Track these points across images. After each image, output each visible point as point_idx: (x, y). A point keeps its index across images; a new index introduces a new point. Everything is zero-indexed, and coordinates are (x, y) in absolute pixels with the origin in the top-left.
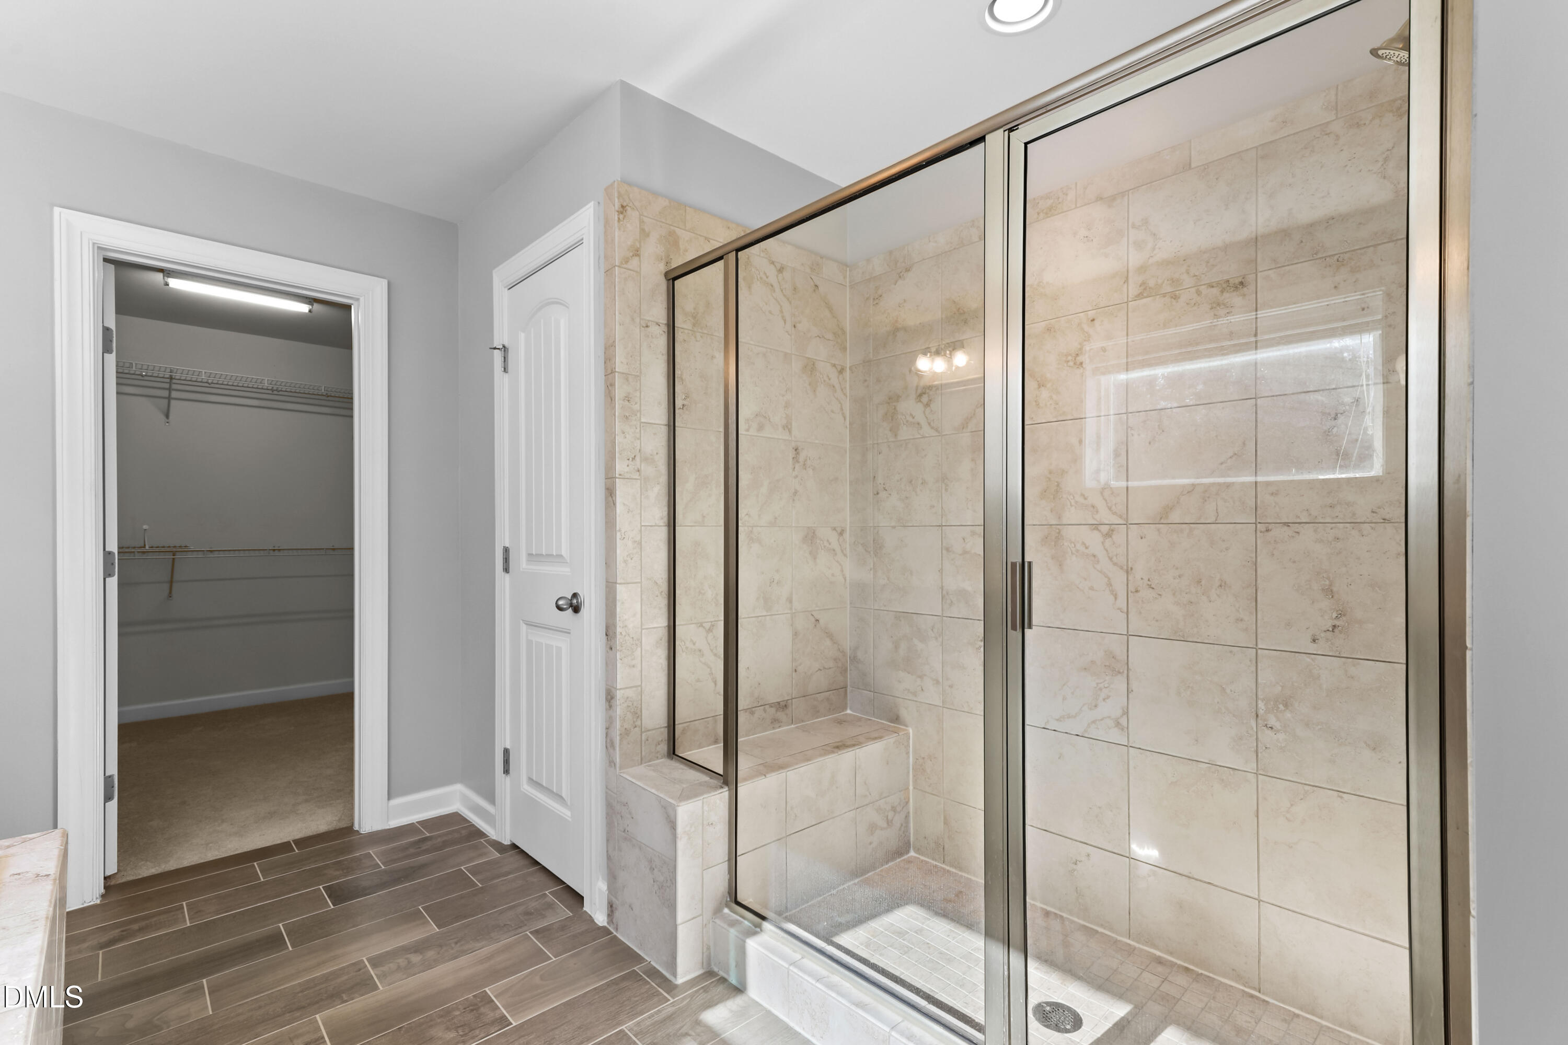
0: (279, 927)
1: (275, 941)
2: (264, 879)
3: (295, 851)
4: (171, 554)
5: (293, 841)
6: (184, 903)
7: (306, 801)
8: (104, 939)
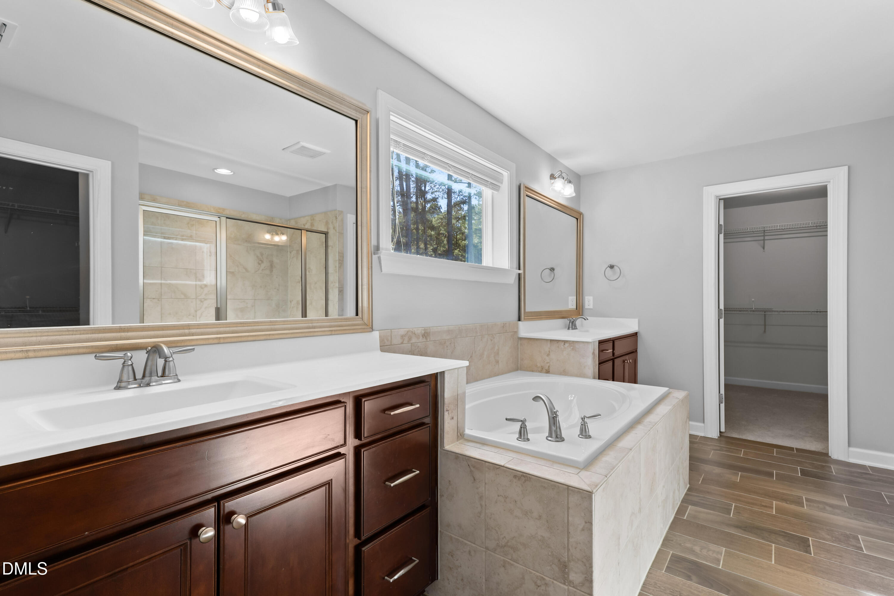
0: (774, 472)
1: (771, 475)
2: (776, 455)
3: (794, 451)
4: (764, 312)
5: (796, 448)
6: (743, 450)
7: (811, 437)
8: (715, 448)
